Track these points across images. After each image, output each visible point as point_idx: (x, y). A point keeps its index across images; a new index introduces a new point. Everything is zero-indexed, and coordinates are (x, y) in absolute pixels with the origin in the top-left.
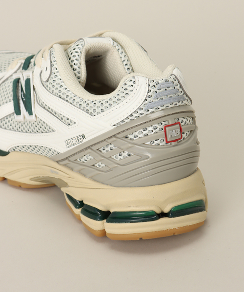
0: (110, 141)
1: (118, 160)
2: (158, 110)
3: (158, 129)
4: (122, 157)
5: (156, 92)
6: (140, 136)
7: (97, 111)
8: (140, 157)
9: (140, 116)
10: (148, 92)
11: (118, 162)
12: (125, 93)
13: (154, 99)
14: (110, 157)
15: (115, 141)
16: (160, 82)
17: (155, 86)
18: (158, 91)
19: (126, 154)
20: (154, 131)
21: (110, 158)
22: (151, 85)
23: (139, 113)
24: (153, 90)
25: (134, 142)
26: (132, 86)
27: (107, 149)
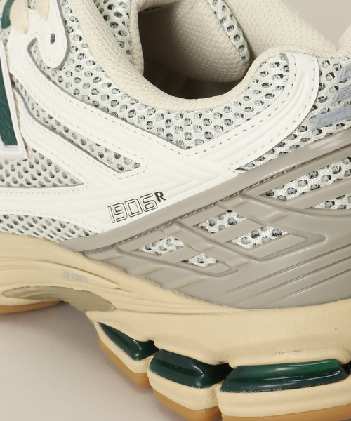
0: (228, 205)
1: (248, 247)
2: (342, 128)
3: (343, 172)
4: (257, 241)
5: (337, 88)
6: (300, 190)
7: (195, 136)
8: (303, 240)
9: (302, 145)
10: (320, 90)
11: (249, 253)
12: (263, 94)
13: (333, 104)
14: (230, 241)
15: (242, 204)
16: (344, 64)
17: (332, 74)
18: (341, 86)
19: (267, 233)
20: (334, 177)
21: (228, 245)
22: (325, 72)
23: (298, 139)
24: (330, 84)
25: (287, 204)
26: (281, 76)
27: (219, 223)
